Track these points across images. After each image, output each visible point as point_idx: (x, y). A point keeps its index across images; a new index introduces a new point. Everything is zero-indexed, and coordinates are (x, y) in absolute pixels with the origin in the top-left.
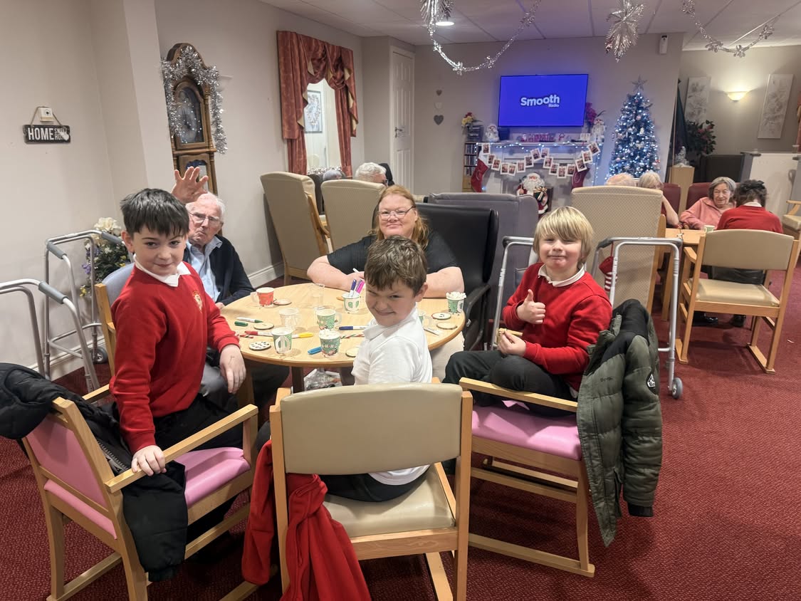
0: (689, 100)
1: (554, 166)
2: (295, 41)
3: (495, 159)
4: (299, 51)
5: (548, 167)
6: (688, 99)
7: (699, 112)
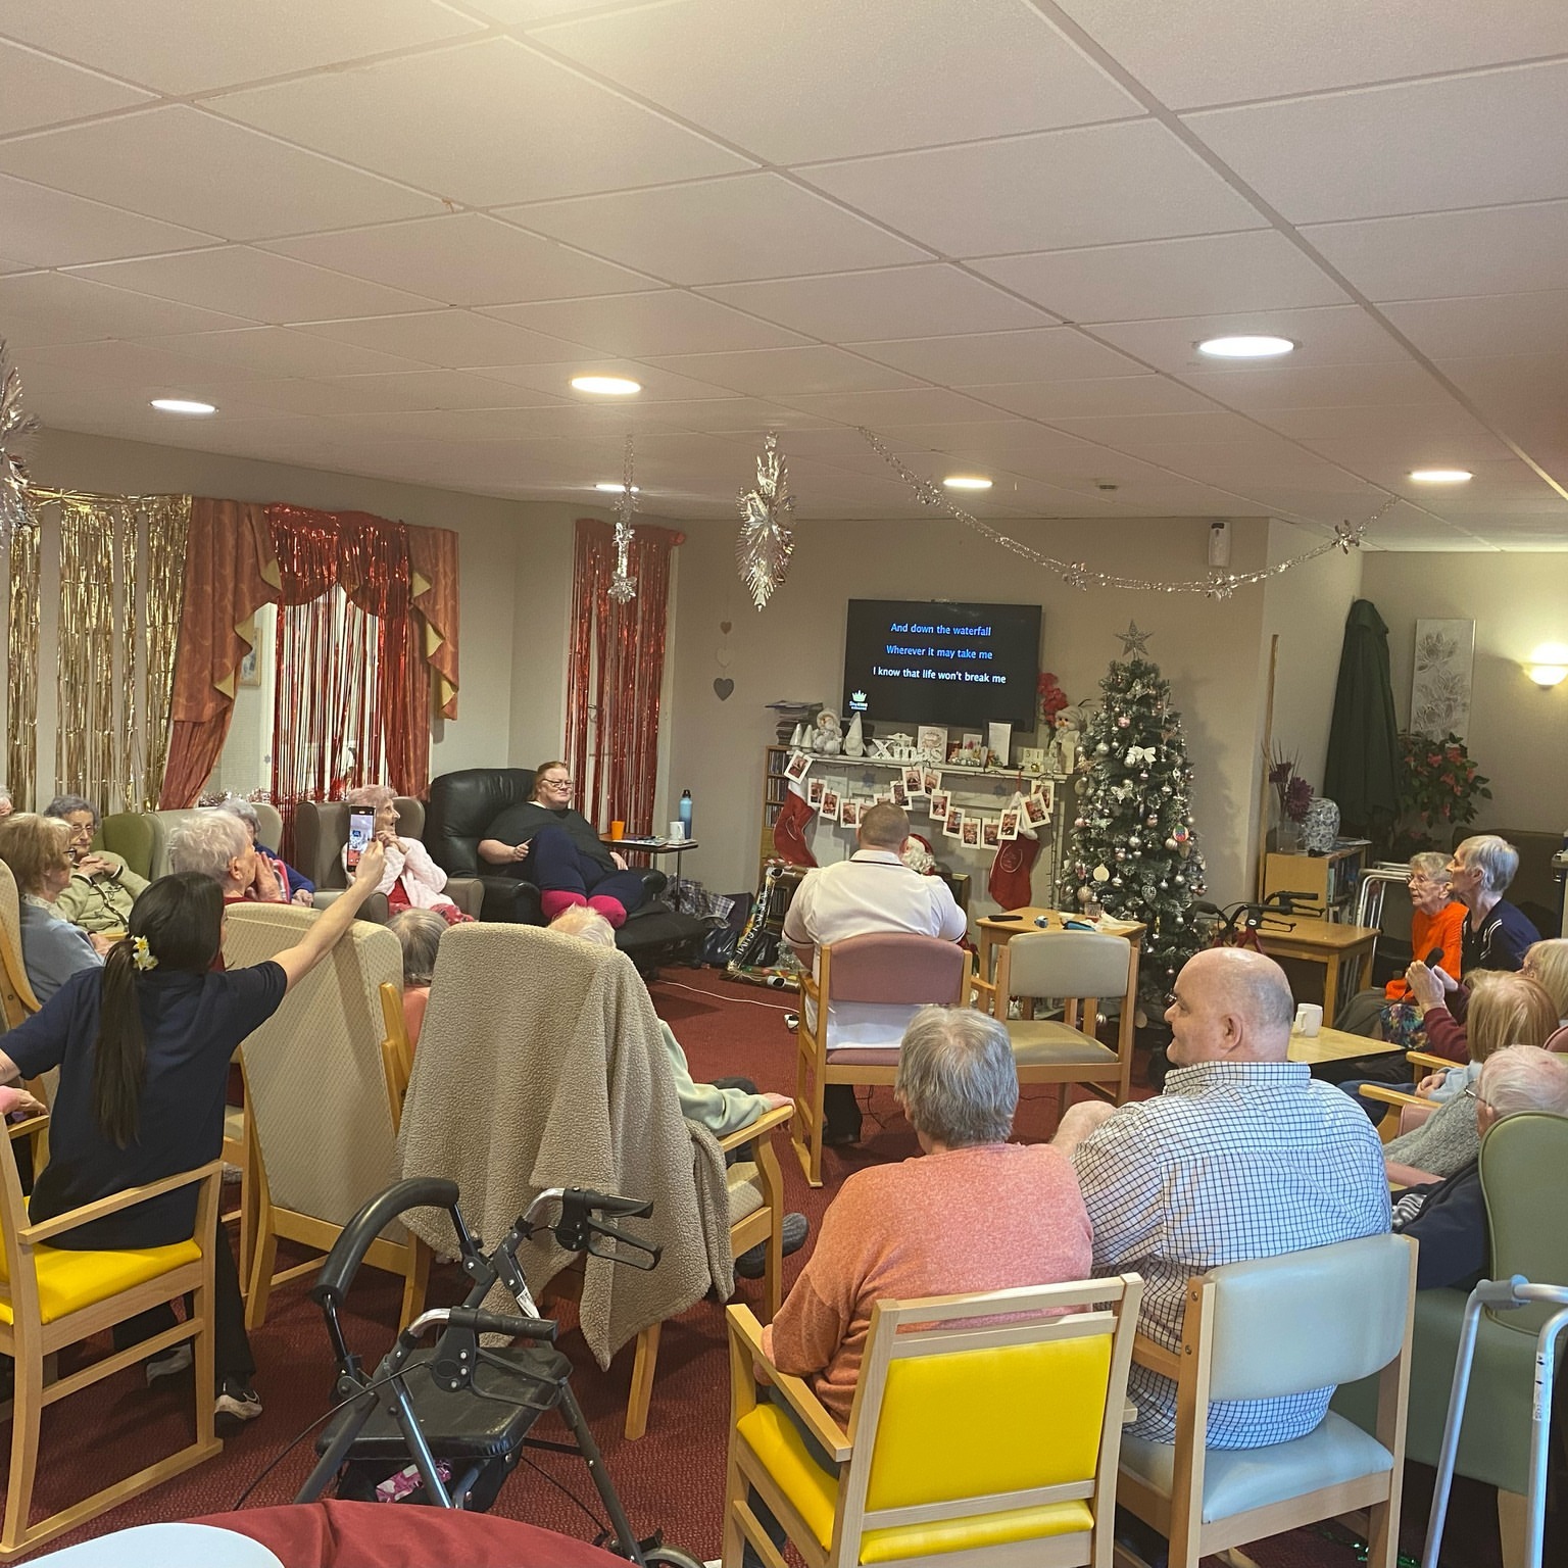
0: (1420, 677)
1: (954, 815)
2: (226, 519)
3: (826, 790)
4: (239, 537)
5: (940, 818)
6: (1417, 673)
7: (1450, 709)
